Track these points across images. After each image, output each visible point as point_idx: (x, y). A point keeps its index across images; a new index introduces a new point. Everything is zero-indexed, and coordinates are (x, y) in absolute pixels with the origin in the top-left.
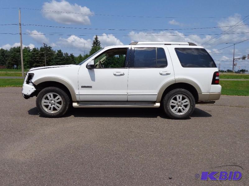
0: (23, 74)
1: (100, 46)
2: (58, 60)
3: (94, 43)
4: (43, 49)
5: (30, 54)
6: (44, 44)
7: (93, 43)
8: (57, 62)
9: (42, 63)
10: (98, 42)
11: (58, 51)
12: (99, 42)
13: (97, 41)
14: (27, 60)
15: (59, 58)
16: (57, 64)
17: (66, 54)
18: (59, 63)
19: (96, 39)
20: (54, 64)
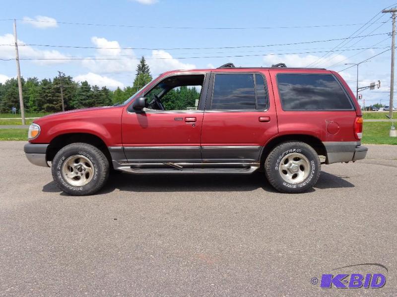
0: (23, 121)
1: (149, 73)
2: (84, 97)
3: (140, 69)
4: (59, 80)
5: (37, 89)
6: (60, 73)
7: (138, 68)
8: (81, 100)
10: (146, 66)
11: (83, 83)
12: (148, 67)
13: (144, 65)
14: (33, 99)
15: (84, 93)
16: (82, 103)
17: (96, 88)
18: (84, 102)
19: (143, 61)
20: (77, 104)
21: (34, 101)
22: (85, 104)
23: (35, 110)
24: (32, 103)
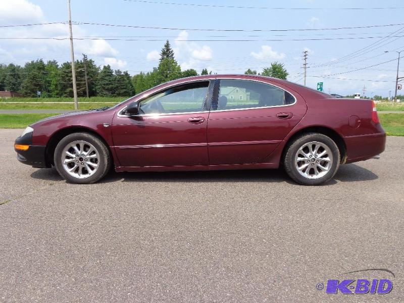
0: (76, 105)
1: (173, 58)
2: (107, 82)
3: (164, 53)
4: (81, 63)
5: (60, 72)
6: (84, 55)
7: (162, 52)
8: (104, 85)
9: (80, 88)
10: (170, 51)
11: (105, 67)
12: (172, 51)
13: (168, 50)
14: (55, 83)
15: (106, 78)
16: (104, 88)
17: (118, 72)
18: (107, 87)
19: (167, 46)
20: (99, 88)
21: (56, 85)
22: (107, 89)
23: (57, 94)
24: (54, 86)
